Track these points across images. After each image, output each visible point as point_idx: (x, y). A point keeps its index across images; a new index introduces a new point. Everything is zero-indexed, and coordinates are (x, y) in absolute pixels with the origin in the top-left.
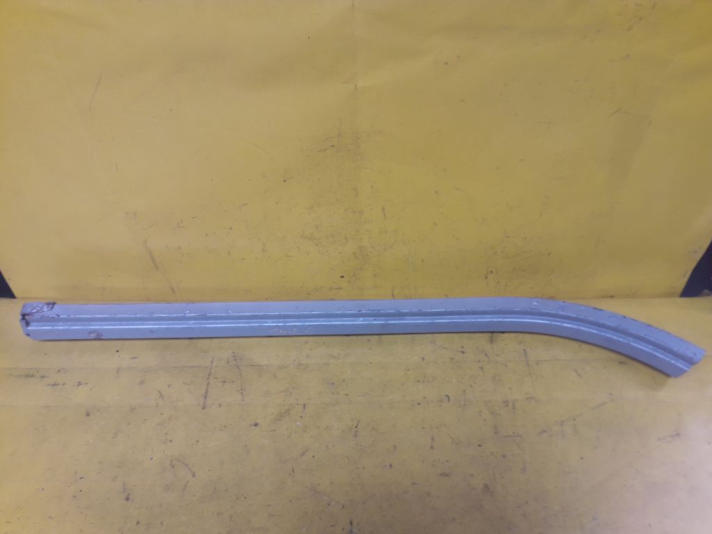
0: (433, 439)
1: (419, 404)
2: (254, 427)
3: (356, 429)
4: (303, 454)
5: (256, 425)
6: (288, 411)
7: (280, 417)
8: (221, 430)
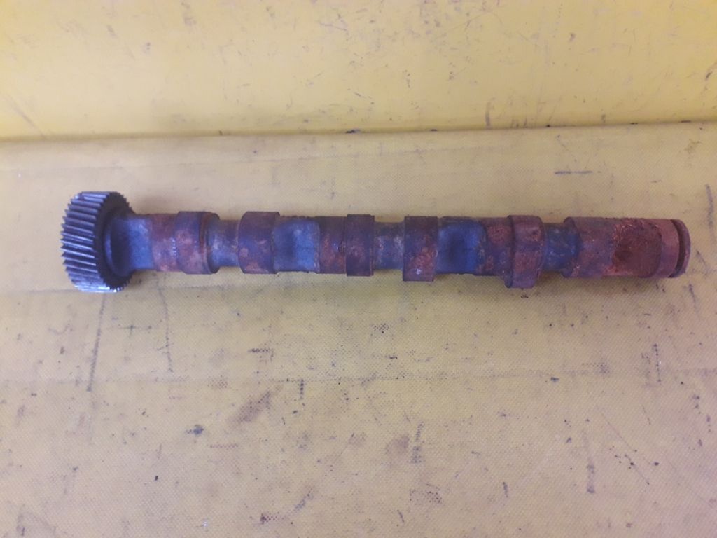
0: (591, 467)
1: (554, 379)
2: (193, 436)
3: (415, 444)
4: (301, 505)
5: (198, 431)
6: (266, 399)
7: (249, 412)
8: (125, 443)
